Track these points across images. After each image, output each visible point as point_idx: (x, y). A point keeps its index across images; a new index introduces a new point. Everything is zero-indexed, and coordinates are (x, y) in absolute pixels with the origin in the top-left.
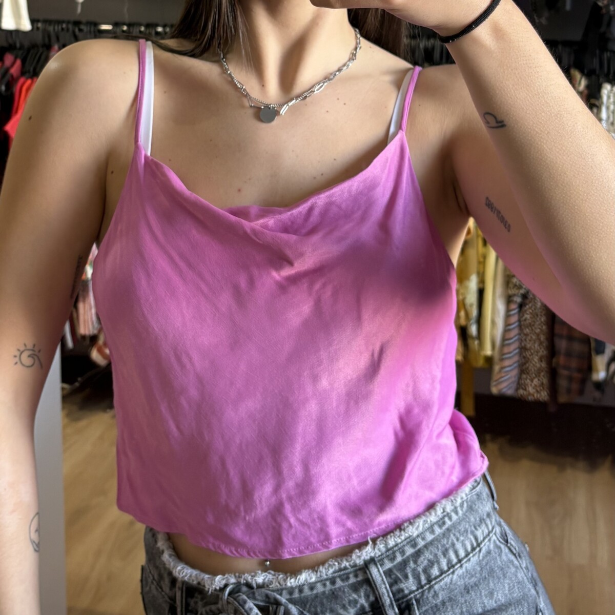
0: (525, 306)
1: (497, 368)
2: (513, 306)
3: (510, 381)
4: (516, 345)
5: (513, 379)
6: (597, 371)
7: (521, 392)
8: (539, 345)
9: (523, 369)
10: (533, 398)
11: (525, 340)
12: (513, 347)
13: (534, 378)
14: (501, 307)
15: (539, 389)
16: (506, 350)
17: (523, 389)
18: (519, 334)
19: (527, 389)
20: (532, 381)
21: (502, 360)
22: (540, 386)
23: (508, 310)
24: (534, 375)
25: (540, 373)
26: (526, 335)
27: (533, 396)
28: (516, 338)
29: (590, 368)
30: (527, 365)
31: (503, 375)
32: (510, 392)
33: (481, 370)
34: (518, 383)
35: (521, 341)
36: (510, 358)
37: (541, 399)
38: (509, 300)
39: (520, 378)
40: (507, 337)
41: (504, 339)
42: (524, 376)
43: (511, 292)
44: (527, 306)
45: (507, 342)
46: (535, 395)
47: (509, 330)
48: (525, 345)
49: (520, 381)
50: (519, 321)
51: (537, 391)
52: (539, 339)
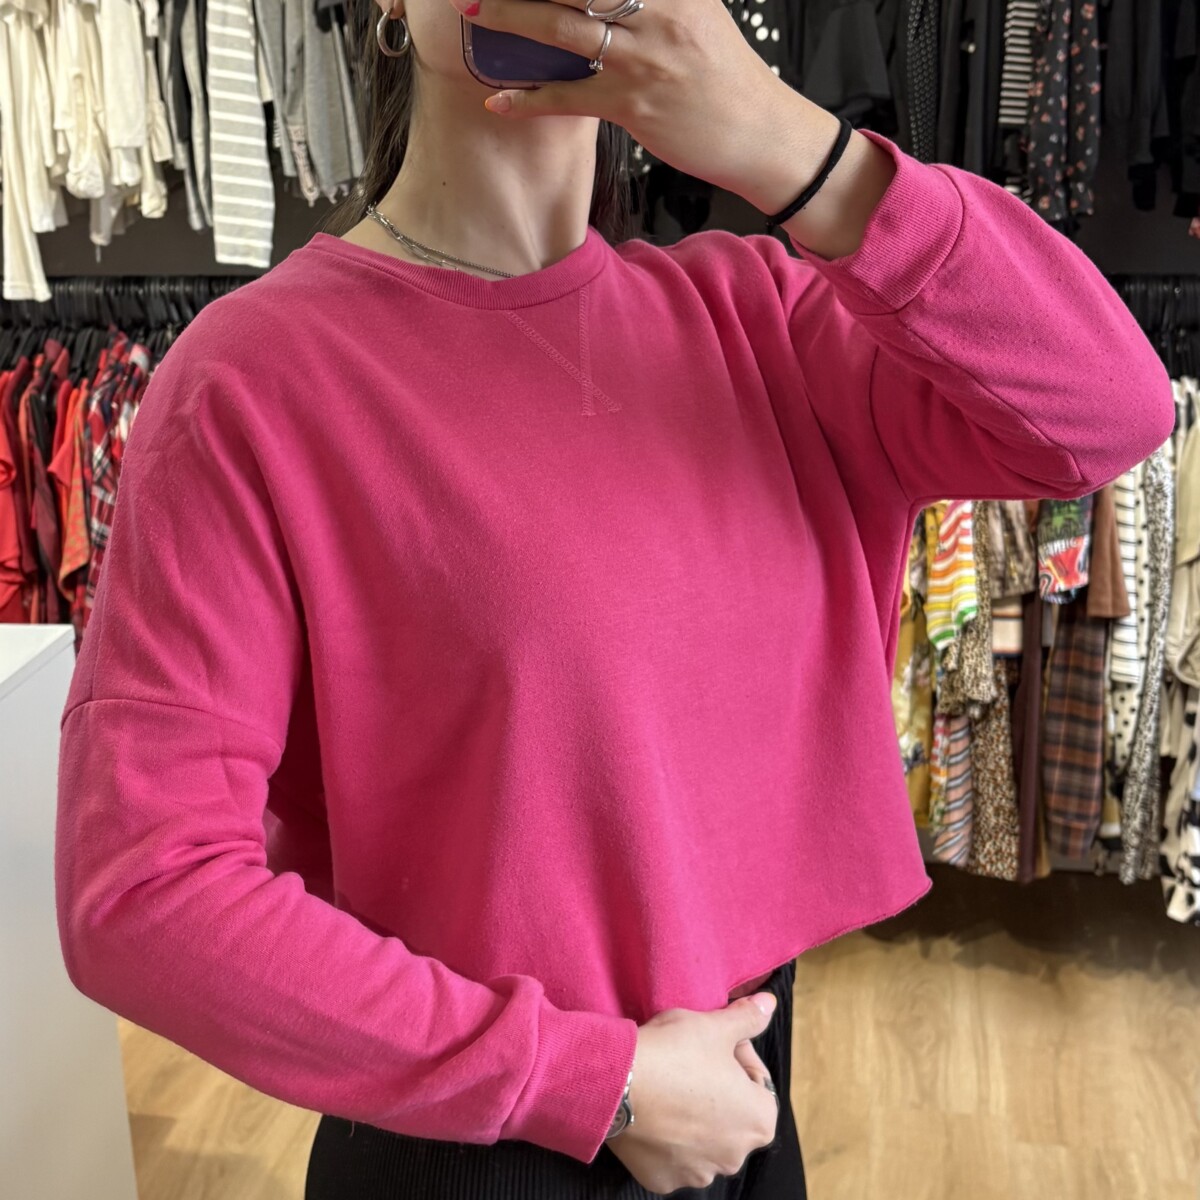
4: (966, 787)
5: (965, 842)
8: (994, 789)
9: (974, 826)
10: (985, 874)
12: (962, 791)
15: (994, 859)
18: (969, 770)
19: (979, 858)
25: (997, 833)
27: (984, 867)
28: (966, 776)
32: (961, 862)
35: (971, 780)
36: (959, 808)
39: (971, 840)
40: (953, 775)
45: (953, 783)
46: (988, 867)
48: (977, 788)
49: (972, 846)
50: (969, 748)
51: (992, 863)
52: (995, 780)
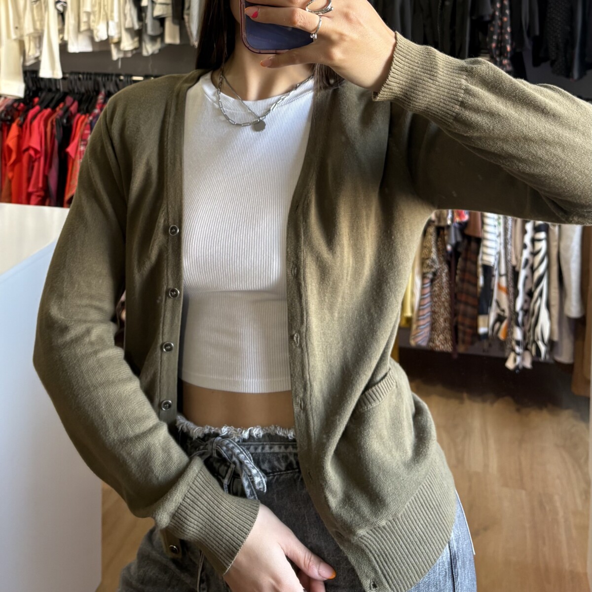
1: (414, 326)
2: (427, 281)
3: (424, 335)
4: (428, 309)
5: (427, 334)
7: (431, 344)
8: (444, 310)
9: (433, 327)
10: (439, 349)
11: (435, 306)
12: (427, 311)
13: (440, 334)
14: (418, 281)
16: (421, 313)
17: (432, 342)
18: (431, 302)
20: (438, 336)
21: (418, 320)
22: (444, 340)
23: (423, 284)
24: (440, 332)
25: (444, 331)
26: (436, 302)
27: (439, 347)
28: (428, 305)
30: (435, 324)
31: (419, 331)
32: (424, 343)
34: (430, 338)
35: (432, 306)
36: (424, 319)
37: (444, 350)
38: (424, 276)
39: (431, 334)
40: (422, 303)
41: (420, 305)
42: (433, 332)
43: (425, 270)
44: (436, 281)
45: (422, 307)
46: (441, 347)
47: (424, 299)
48: (434, 310)
50: (431, 292)
51: (442, 344)
52: (444, 306)
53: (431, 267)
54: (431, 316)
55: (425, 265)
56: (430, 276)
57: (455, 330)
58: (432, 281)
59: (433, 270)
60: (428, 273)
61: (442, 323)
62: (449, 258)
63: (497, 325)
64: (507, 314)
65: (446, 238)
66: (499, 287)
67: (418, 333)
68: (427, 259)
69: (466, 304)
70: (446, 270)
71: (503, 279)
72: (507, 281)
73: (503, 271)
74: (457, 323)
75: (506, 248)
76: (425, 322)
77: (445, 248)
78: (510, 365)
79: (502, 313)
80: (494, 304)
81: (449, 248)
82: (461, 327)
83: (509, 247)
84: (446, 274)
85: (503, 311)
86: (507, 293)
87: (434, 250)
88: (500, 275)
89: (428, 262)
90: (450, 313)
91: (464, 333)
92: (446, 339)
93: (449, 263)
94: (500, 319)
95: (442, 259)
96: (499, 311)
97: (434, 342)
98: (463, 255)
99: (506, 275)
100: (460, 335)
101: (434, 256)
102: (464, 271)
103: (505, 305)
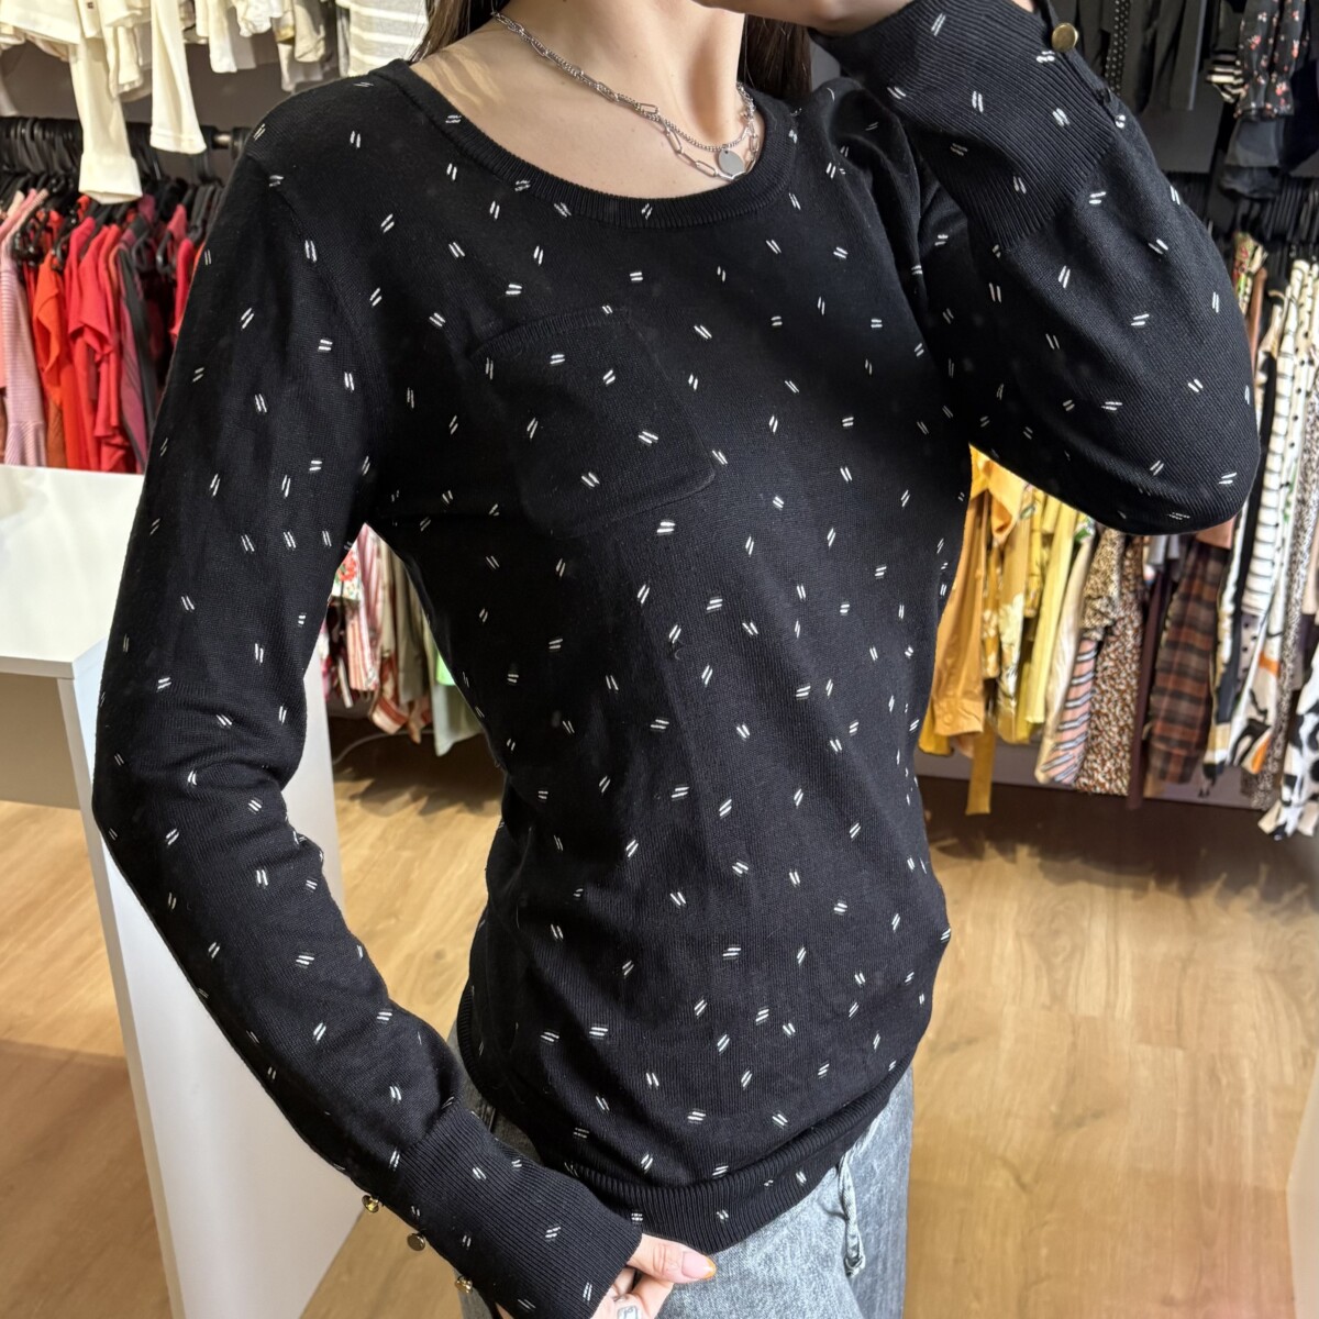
0: (1109, 646)
1: (1048, 744)
2: (1089, 646)
3: (1072, 762)
4: (1086, 707)
5: (1077, 760)
6: (1214, 749)
7: (1084, 780)
9: (1091, 746)
10: (1103, 791)
11: (1102, 701)
12: (1080, 712)
13: (1109, 759)
14: (1068, 646)
15: (1113, 777)
16: (1069, 715)
17: (1088, 776)
18: (1093, 691)
19: (1096, 774)
20: (1103, 763)
21: (1059, 731)
22: (1117, 771)
23: (1078, 653)
24: (1109, 754)
26: (1103, 693)
28: (1089, 696)
29: (1203, 743)
30: (1100, 739)
31: (1061, 753)
32: (1068, 780)
33: (1020, 746)
34: (1082, 767)
35: (1092, 702)
37: (1116, 792)
38: (1082, 636)
39: (1085, 759)
41: (1066, 699)
42: (1092, 757)
43: (1087, 624)
44: (1112, 648)
47: (1079, 685)
49: (1085, 766)
50: (1095, 671)
53: (1105, 615)
54: (1090, 720)
55: (1089, 612)
56: (1098, 636)
57: (1142, 751)
58: (1100, 646)
59: (1107, 622)
60: (1095, 628)
61: (1113, 735)
62: (1147, 596)
63: (1247, 741)
64: (1271, 719)
65: (1146, 550)
66: (1263, 661)
67: (1058, 758)
68: (1100, 597)
69: (1177, 695)
70: (1136, 624)
71: (1276, 642)
72: (1283, 647)
73: (1276, 627)
74: (1150, 733)
75: (1291, 574)
76: (1075, 734)
77: (1140, 576)
78: (1267, 825)
79: (1260, 718)
80: (1246, 697)
81: (1149, 573)
82: (1159, 746)
83: (1302, 570)
84: (1136, 630)
85: (1264, 713)
86: (1279, 674)
87: (1115, 577)
88: (1269, 635)
89: (1098, 604)
90: (1135, 718)
91: (1168, 757)
92: (1120, 769)
93: (1144, 608)
94: (1253, 729)
95: (1130, 597)
96: (1253, 714)
97: (1091, 777)
98: (1182, 589)
99: (1283, 634)
100: (1156, 762)
101: (1113, 590)
102: (1180, 623)
103: (1271, 699)
